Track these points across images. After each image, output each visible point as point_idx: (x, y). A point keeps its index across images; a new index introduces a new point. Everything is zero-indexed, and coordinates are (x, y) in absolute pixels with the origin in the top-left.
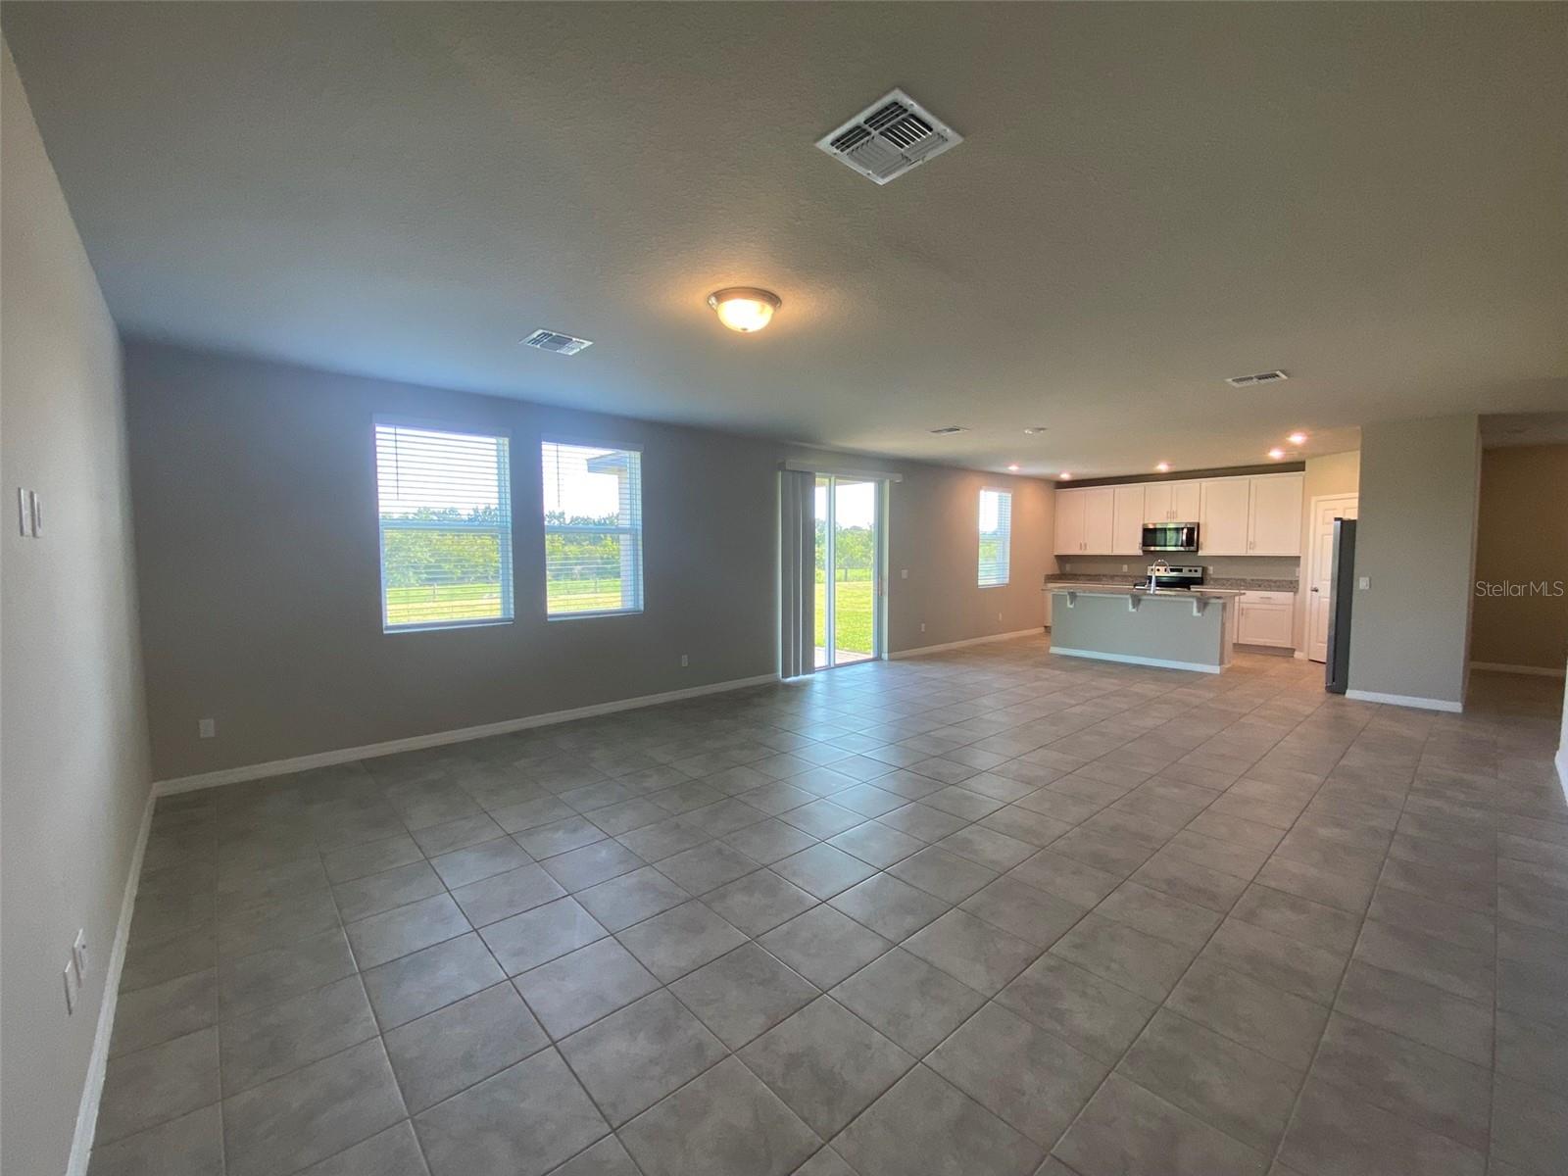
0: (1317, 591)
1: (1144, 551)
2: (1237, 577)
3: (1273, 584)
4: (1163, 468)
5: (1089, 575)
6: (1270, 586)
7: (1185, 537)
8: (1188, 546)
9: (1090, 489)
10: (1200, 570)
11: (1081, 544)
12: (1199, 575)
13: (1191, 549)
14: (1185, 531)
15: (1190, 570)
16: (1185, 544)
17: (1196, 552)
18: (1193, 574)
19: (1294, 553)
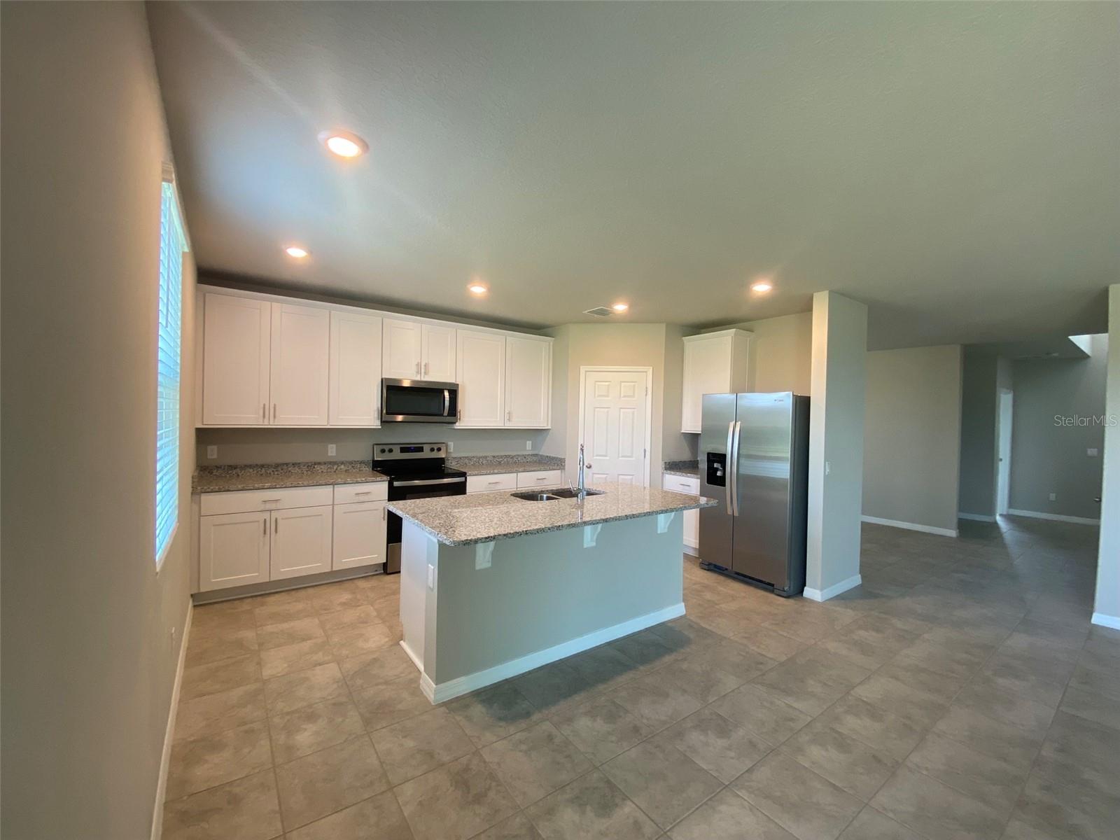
0: (589, 467)
1: (381, 422)
5: (261, 467)
7: (447, 403)
8: (448, 415)
9: (277, 301)
10: (443, 449)
11: (264, 405)
12: (442, 455)
13: (451, 419)
14: (446, 394)
15: (432, 450)
16: (446, 413)
17: (455, 423)
18: (435, 455)
19: (541, 424)
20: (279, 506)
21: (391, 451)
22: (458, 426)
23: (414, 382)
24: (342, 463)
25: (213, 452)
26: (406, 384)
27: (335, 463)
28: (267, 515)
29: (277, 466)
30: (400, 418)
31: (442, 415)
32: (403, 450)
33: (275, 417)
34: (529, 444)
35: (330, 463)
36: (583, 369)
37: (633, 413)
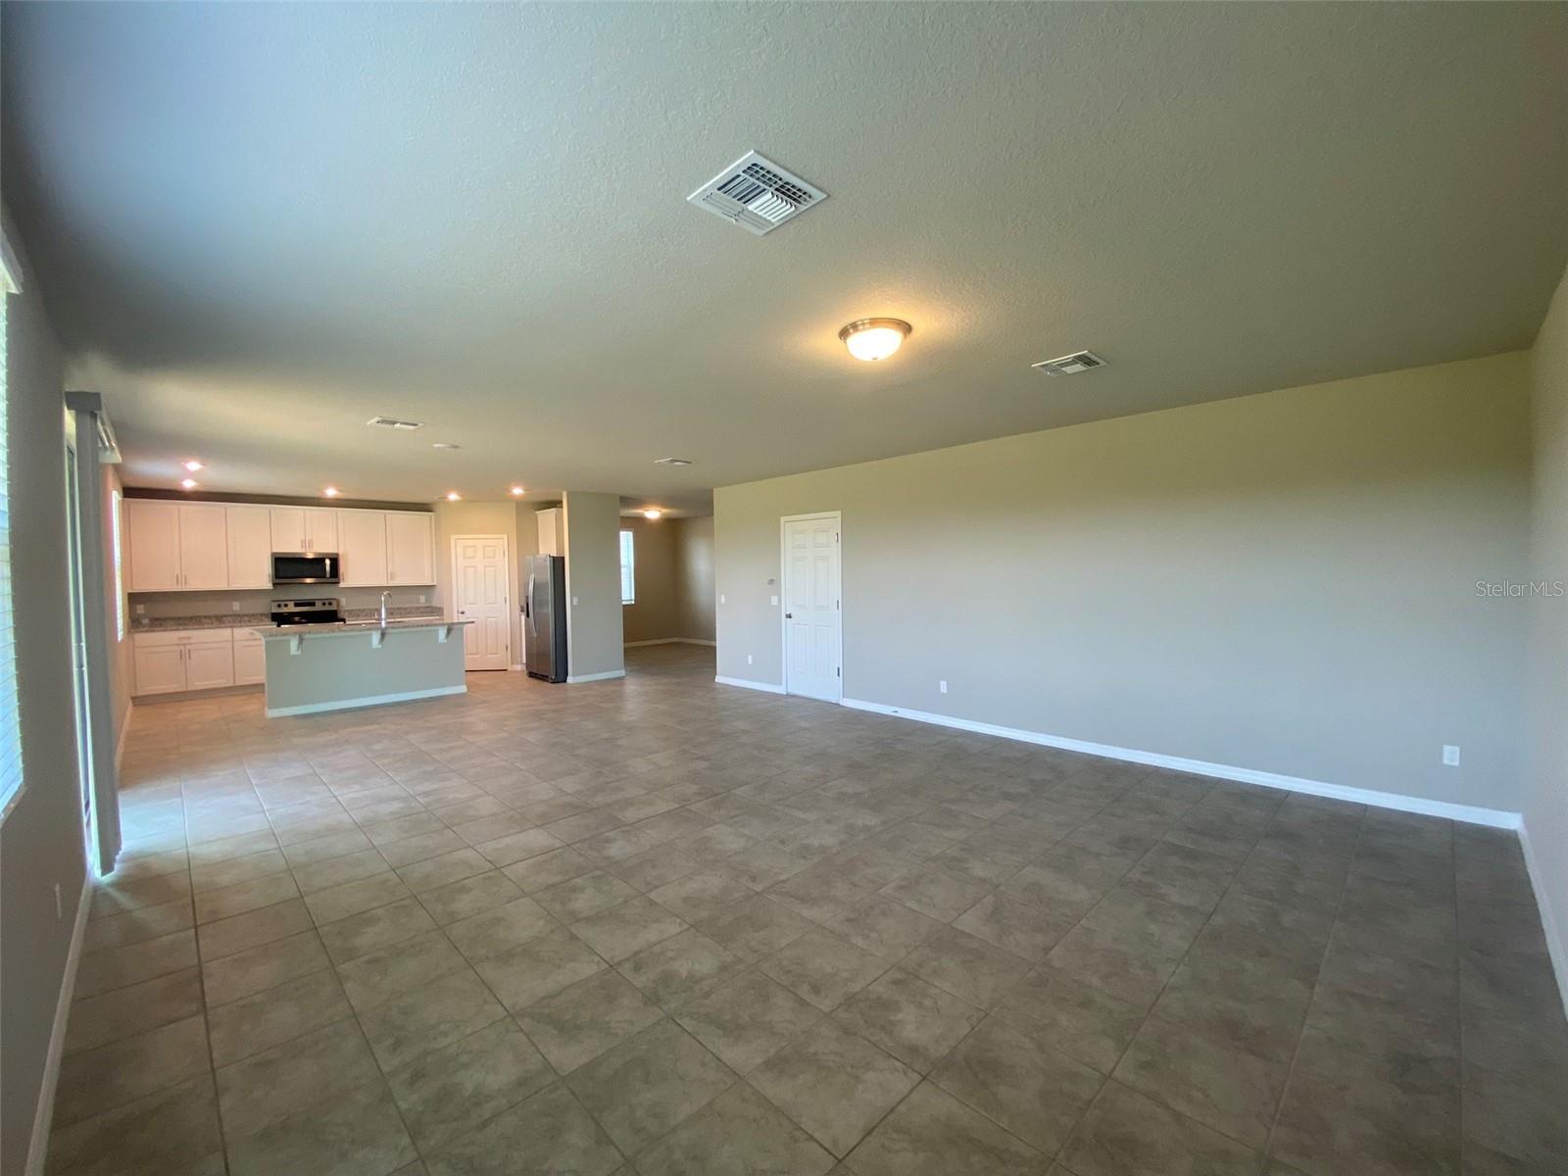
0: (463, 613)
1: (274, 584)
2: (371, 607)
3: (403, 611)
4: (331, 493)
5: (180, 618)
6: (401, 613)
7: (328, 568)
8: (331, 577)
9: (183, 504)
10: (334, 602)
11: (177, 576)
12: (333, 608)
13: (333, 580)
14: (328, 562)
15: (324, 604)
16: (328, 575)
17: (338, 583)
18: (327, 608)
19: (428, 583)
20: (192, 641)
21: (286, 605)
22: (342, 585)
23: (316, 554)
24: (246, 615)
25: (140, 609)
26: (310, 556)
27: (239, 615)
28: (182, 647)
29: (191, 618)
30: (308, 580)
31: (325, 577)
32: (296, 605)
33: (186, 583)
34: (423, 599)
35: (235, 615)
36: (453, 537)
37: (495, 571)
